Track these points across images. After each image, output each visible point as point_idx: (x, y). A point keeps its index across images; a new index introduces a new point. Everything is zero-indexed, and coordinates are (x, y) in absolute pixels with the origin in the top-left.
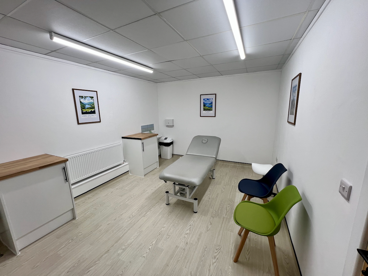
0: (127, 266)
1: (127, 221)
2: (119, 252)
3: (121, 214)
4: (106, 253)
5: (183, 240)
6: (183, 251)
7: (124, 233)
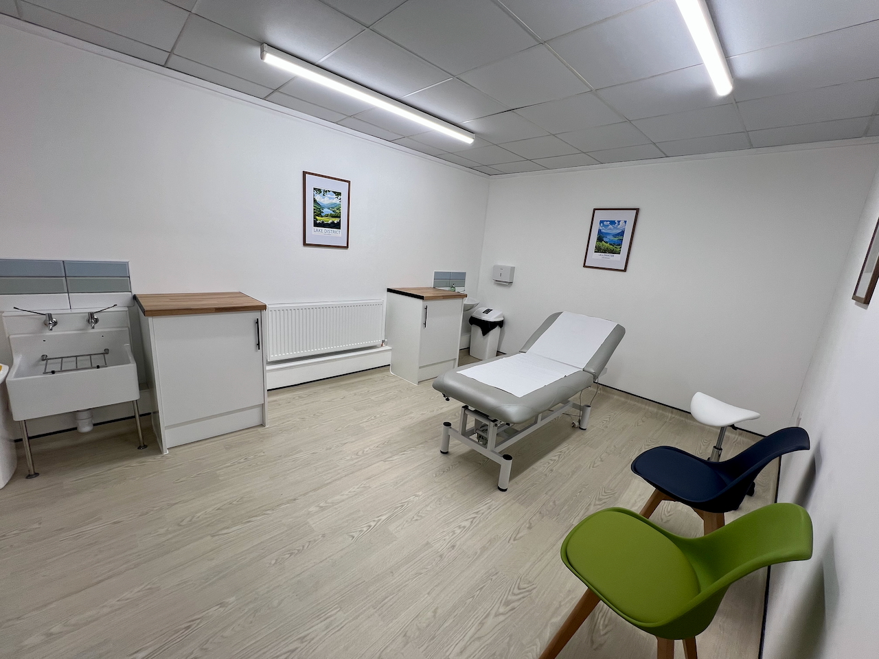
0: (315, 541)
1: (348, 458)
2: (310, 510)
3: (343, 442)
4: (288, 502)
5: (447, 537)
6: (439, 558)
7: (333, 479)
